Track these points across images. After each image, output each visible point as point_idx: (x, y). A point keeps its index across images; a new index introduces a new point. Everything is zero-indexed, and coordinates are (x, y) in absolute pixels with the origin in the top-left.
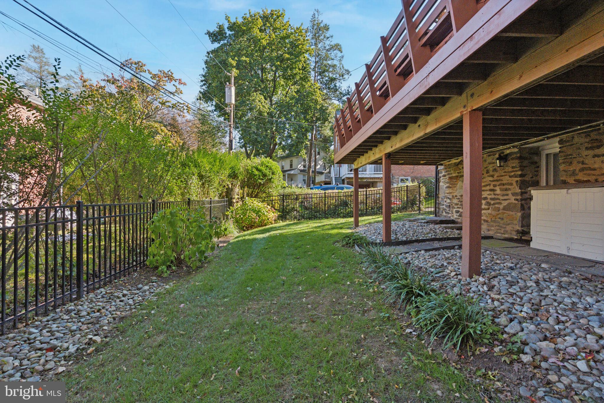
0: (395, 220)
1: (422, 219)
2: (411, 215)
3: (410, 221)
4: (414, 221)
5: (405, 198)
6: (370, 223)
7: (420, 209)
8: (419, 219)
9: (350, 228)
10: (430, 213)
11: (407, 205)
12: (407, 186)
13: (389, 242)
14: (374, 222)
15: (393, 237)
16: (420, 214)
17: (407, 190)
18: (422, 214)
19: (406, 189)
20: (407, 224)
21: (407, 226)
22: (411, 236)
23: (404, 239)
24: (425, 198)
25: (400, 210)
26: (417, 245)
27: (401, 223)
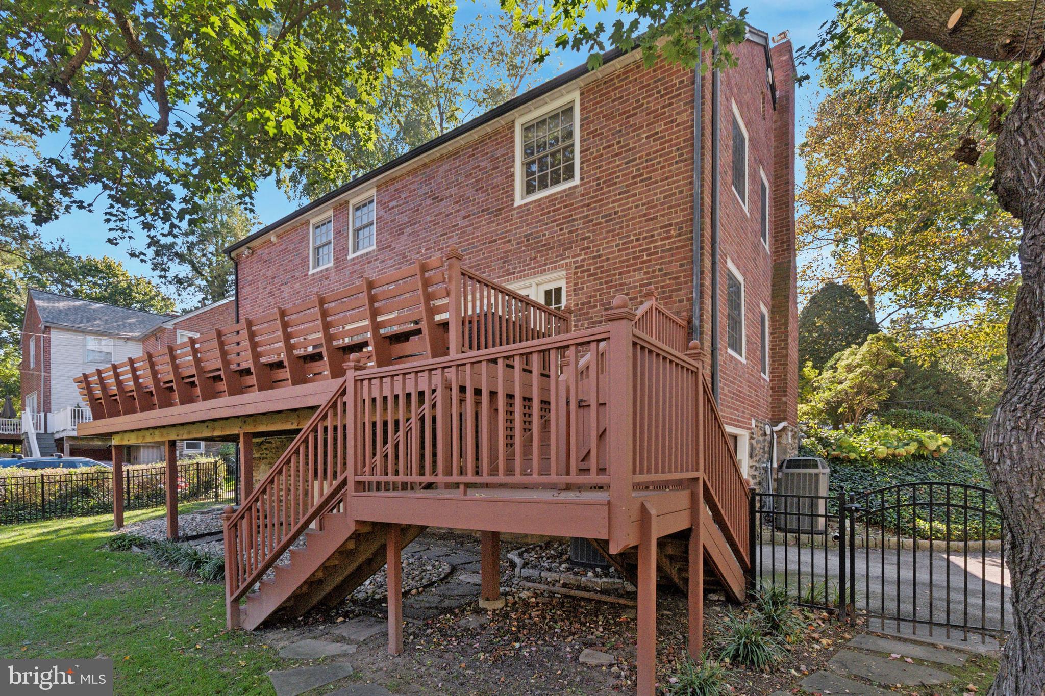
0: (183, 512)
1: (218, 510)
2: (203, 504)
3: (202, 513)
4: (207, 513)
5: (195, 481)
6: (141, 521)
7: (217, 496)
8: (214, 510)
9: (110, 530)
10: (230, 500)
11: (198, 490)
12: (198, 464)
13: (176, 539)
14: (149, 519)
15: (181, 533)
16: (217, 502)
17: (198, 469)
18: (220, 503)
19: (195, 467)
20: (199, 518)
21: (198, 520)
22: (202, 529)
23: (195, 533)
24: (226, 480)
25: (186, 497)
26: (207, 538)
27: (189, 517)
